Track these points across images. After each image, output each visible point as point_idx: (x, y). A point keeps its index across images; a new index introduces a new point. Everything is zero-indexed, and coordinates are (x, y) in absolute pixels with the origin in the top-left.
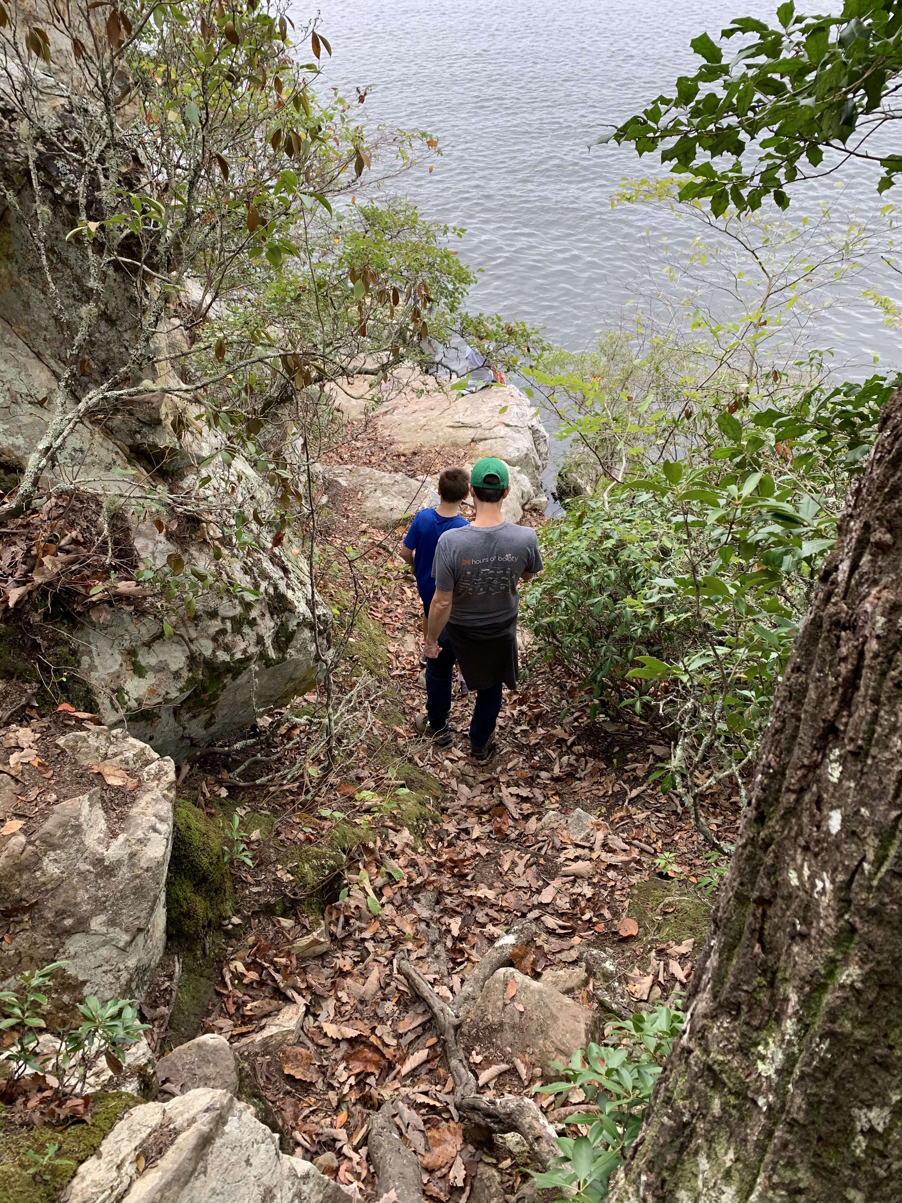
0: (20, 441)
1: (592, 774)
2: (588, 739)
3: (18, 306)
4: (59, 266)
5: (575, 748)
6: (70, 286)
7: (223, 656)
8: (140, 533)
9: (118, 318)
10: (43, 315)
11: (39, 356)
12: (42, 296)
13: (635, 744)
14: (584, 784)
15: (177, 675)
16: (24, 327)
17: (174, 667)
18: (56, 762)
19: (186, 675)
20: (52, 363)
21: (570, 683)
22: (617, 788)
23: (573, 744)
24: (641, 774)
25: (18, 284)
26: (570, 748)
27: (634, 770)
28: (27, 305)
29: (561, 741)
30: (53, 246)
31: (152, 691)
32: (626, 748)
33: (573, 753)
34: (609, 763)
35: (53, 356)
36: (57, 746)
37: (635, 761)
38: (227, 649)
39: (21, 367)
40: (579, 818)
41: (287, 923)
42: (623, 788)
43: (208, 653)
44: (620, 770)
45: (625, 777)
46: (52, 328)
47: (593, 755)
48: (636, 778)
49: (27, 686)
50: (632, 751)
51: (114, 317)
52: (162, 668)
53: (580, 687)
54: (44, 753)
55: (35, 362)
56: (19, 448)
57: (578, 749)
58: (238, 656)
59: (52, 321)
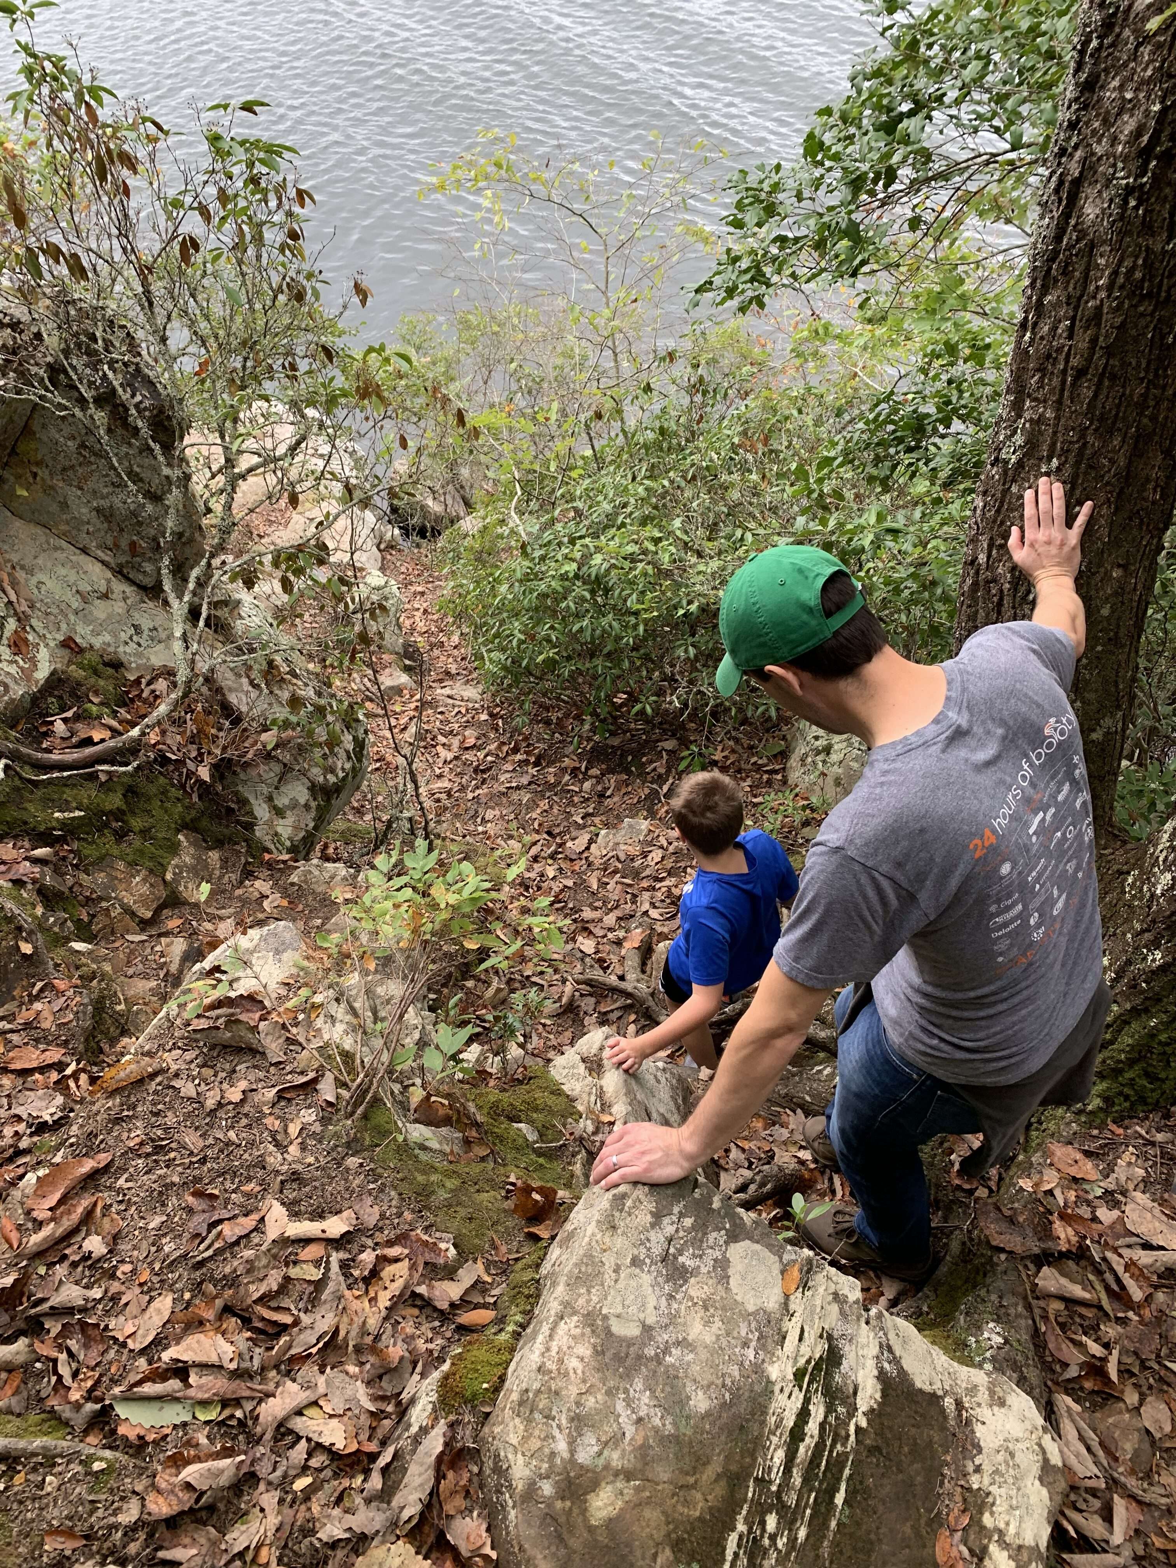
0: (108, 638)
1: (618, 788)
2: (599, 760)
3: (54, 508)
4: (92, 459)
5: (590, 772)
6: (107, 475)
7: (332, 779)
8: (230, 690)
9: (164, 493)
10: (84, 510)
11: (84, 551)
12: (79, 493)
13: (644, 747)
14: (616, 799)
15: (307, 806)
16: (64, 527)
17: (302, 801)
18: (299, 897)
19: (313, 804)
20: (99, 553)
21: (554, 716)
22: (647, 791)
23: (587, 769)
24: (662, 771)
25: (52, 488)
26: (585, 773)
27: (655, 769)
28: (64, 505)
29: (575, 771)
30: (83, 442)
31: (296, 828)
32: (638, 754)
33: (592, 777)
34: (629, 773)
35: (99, 547)
36: (293, 884)
37: (651, 762)
38: (332, 771)
39: (76, 566)
40: (630, 826)
41: (470, 984)
42: (652, 789)
43: (321, 779)
44: (643, 775)
45: (649, 778)
46: (95, 520)
47: (612, 771)
48: (660, 776)
49: (237, 847)
50: (644, 755)
51: (159, 493)
52: (294, 805)
53: (567, 716)
54: (285, 894)
55: (83, 558)
56: (109, 645)
57: (595, 771)
58: (341, 775)
59: (94, 513)
